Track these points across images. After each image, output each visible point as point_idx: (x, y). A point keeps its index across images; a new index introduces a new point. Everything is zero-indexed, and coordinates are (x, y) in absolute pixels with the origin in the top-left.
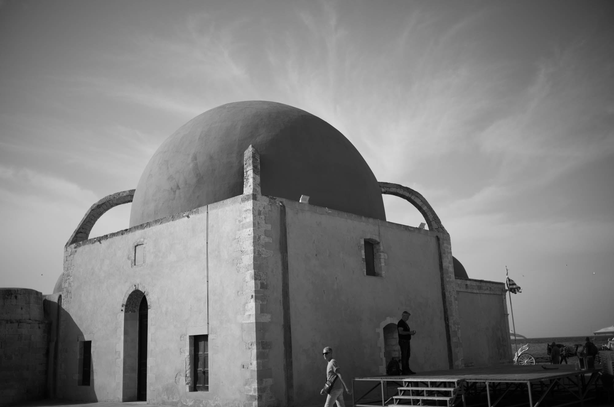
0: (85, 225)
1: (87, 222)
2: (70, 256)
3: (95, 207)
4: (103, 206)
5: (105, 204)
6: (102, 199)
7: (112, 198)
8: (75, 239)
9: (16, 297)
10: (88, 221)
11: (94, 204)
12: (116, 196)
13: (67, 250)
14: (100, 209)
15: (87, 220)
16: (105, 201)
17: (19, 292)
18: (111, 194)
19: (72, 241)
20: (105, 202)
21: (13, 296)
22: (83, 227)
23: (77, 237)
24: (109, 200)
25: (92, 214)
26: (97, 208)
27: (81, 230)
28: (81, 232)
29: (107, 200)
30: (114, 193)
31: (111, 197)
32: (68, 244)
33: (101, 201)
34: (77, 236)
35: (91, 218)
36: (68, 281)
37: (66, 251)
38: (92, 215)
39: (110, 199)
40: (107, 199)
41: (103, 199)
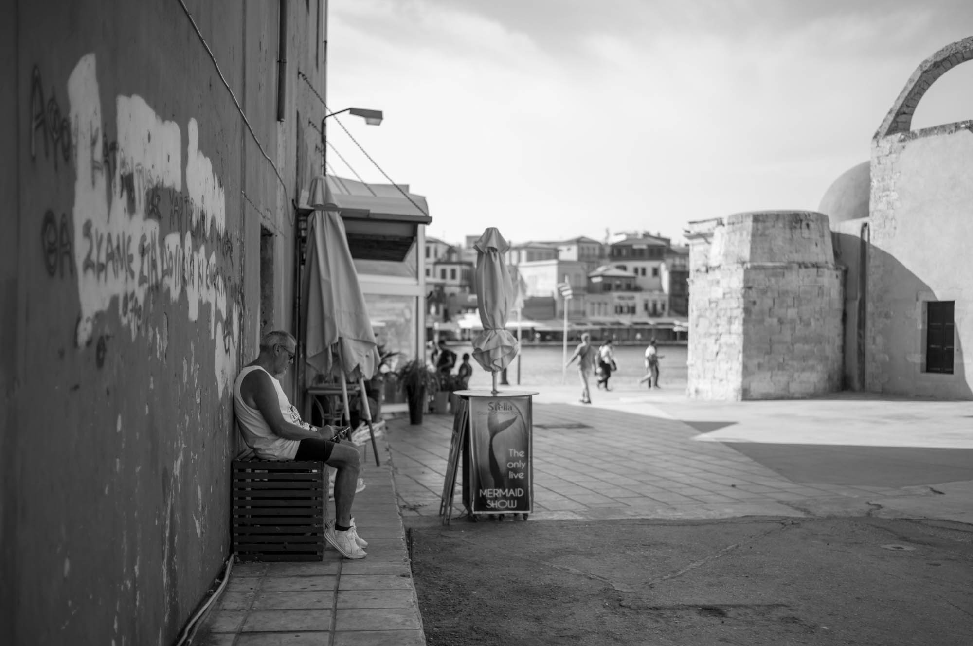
0: (912, 99)
1: (915, 95)
2: (887, 155)
3: (930, 66)
4: (944, 63)
5: (948, 60)
6: (941, 51)
7: (961, 48)
8: (894, 125)
9: (808, 225)
10: (917, 93)
11: (926, 61)
12: (968, 45)
13: (880, 145)
14: (938, 69)
15: (916, 91)
16: (946, 54)
17: (811, 217)
18: (956, 41)
19: (889, 129)
20: (949, 57)
21: (804, 224)
22: (908, 104)
23: (897, 122)
24: (956, 53)
25: (924, 79)
26: (933, 67)
27: (905, 110)
28: (905, 113)
29: (952, 52)
30: (963, 38)
31: (957, 45)
32: (882, 135)
33: (937, 54)
34: (898, 120)
35: (922, 86)
36: (884, 199)
37: (878, 146)
38: (925, 81)
39: (957, 51)
40: (950, 49)
41: (943, 50)
